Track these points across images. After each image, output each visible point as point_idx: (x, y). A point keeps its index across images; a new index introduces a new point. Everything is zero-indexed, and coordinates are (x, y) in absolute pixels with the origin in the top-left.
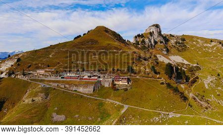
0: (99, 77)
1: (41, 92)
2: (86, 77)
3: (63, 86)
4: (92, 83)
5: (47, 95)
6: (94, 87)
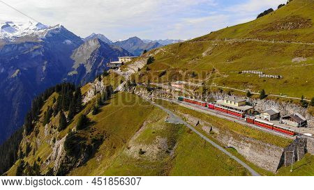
1: (162, 134)
4: (278, 142)
5: (172, 142)
6: (283, 156)
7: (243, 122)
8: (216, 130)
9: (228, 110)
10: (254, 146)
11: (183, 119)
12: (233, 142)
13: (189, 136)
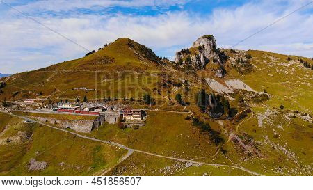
1: (22, 130)
2: (86, 110)
3: (53, 122)
5: (29, 133)
7: (73, 114)
8: (58, 122)
9: (65, 110)
10: (80, 124)
11: (36, 120)
12: (68, 125)
13: (41, 128)
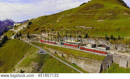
0: (108, 49)
1: (35, 60)
2: (89, 47)
3: (60, 55)
4: (98, 58)
6: (102, 66)
7: (78, 49)
8: (65, 55)
9: (70, 45)
10: (86, 62)
11: (47, 51)
12: (74, 61)
13: (51, 59)
